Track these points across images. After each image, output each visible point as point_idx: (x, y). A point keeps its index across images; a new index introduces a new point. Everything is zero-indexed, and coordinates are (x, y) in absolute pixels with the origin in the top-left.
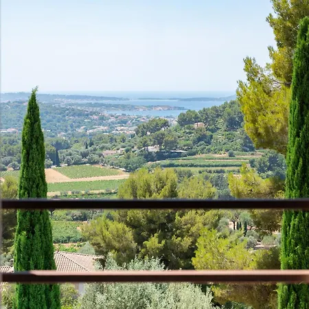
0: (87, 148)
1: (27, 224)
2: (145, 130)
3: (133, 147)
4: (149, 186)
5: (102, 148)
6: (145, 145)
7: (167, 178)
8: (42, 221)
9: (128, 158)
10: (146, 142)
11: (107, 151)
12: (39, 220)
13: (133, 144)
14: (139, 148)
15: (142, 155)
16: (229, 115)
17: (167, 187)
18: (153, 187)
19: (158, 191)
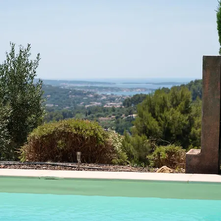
0: (86, 116)
2: (130, 103)
3: (121, 115)
5: (98, 116)
6: (131, 113)
7: (182, 96)
9: (118, 122)
10: (131, 111)
11: (102, 118)
13: (121, 113)
14: (126, 115)
15: (128, 120)
16: (194, 90)
17: (183, 103)
19: (175, 107)
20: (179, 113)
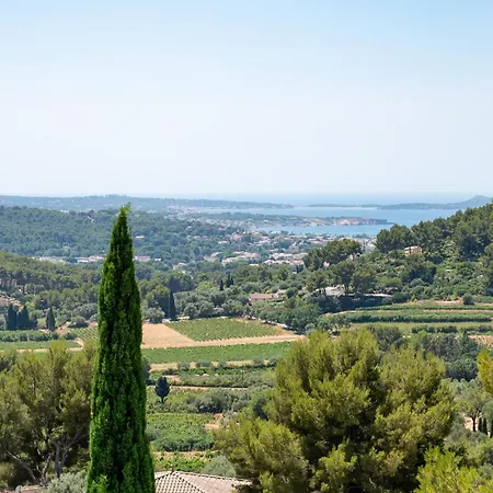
0: (222, 289)
1: (107, 462)
2: (320, 259)
3: (300, 288)
4: (329, 361)
6: (321, 284)
8: (136, 456)
9: (292, 306)
10: (321, 280)
11: (257, 295)
12: (131, 454)
13: (299, 283)
14: (310, 290)
15: (315, 301)
16: (464, 233)
17: (360, 363)
18: (336, 363)
19: (345, 370)
20: (351, 385)
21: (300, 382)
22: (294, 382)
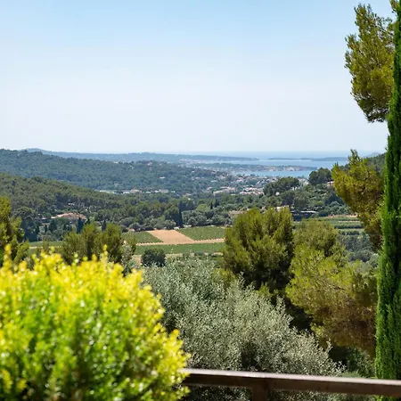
0: (212, 208)
2: (274, 190)
3: (261, 208)
4: (260, 227)
5: (228, 209)
7: (281, 219)
10: (274, 202)
11: (234, 212)
13: (261, 205)
17: (281, 228)
18: (264, 228)
19: (271, 233)
20: (274, 242)
21: (240, 241)
22: (237, 242)
